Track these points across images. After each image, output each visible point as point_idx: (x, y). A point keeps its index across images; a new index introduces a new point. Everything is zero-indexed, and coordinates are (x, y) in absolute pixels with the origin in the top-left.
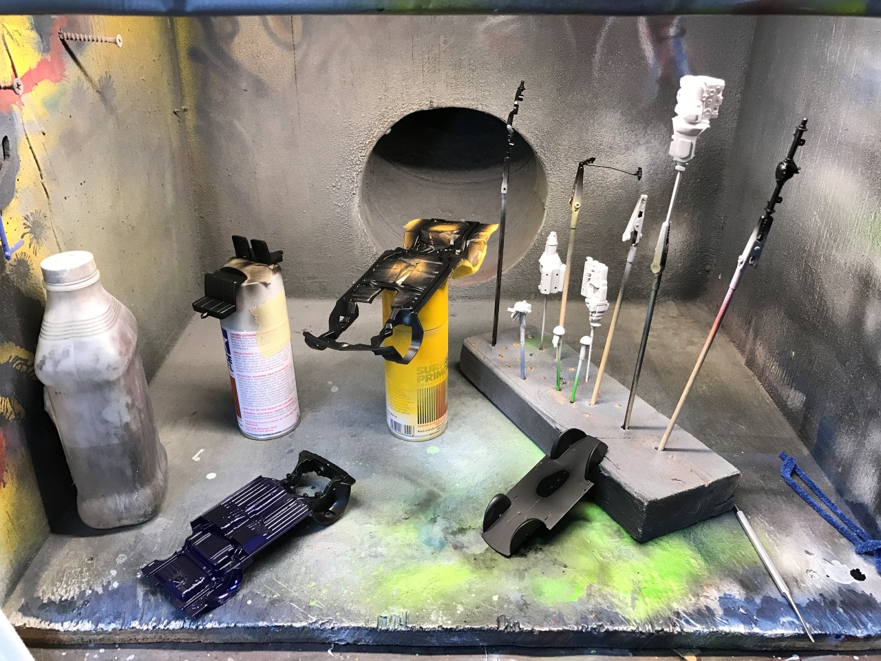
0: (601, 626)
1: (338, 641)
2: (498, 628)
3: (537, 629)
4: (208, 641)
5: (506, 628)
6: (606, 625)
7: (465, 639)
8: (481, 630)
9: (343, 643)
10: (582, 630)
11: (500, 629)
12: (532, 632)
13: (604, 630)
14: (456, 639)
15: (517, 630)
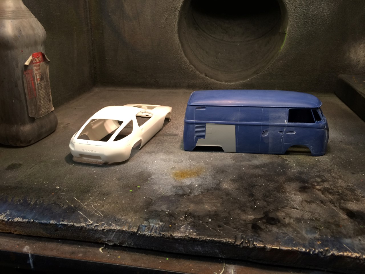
0: (327, 250)
1: (108, 241)
2: (235, 242)
3: (269, 246)
4: (16, 233)
5: (242, 243)
6: (332, 250)
7: (207, 250)
8: (220, 242)
9: (111, 244)
10: (309, 252)
11: (236, 243)
12: (264, 248)
13: (331, 254)
14: (199, 249)
15: (251, 246)
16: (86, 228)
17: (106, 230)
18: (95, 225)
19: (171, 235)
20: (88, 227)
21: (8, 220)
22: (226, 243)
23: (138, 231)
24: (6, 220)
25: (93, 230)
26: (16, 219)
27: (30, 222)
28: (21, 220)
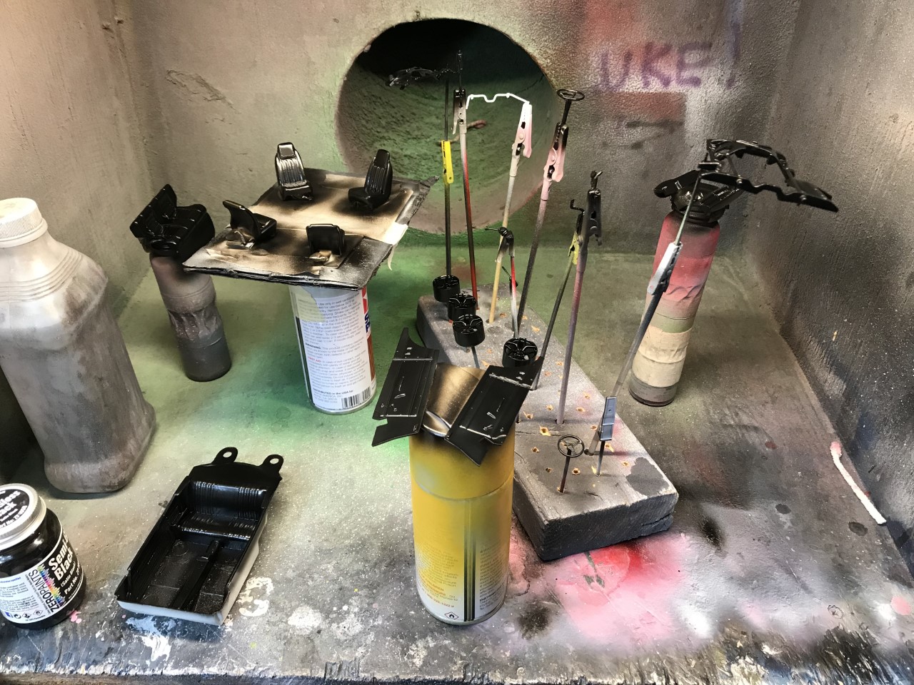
0: (583, 678)
2: (464, 679)
5: (473, 679)
6: (589, 677)
11: (466, 680)
16: (247, 677)
17: (277, 677)
18: (260, 669)
19: (374, 678)
20: (250, 675)
21: (119, 673)
22: (452, 681)
23: (325, 675)
24: (116, 674)
25: (257, 678)
26: (132, 673)
27: (155, 675)
28: (141, 673)
